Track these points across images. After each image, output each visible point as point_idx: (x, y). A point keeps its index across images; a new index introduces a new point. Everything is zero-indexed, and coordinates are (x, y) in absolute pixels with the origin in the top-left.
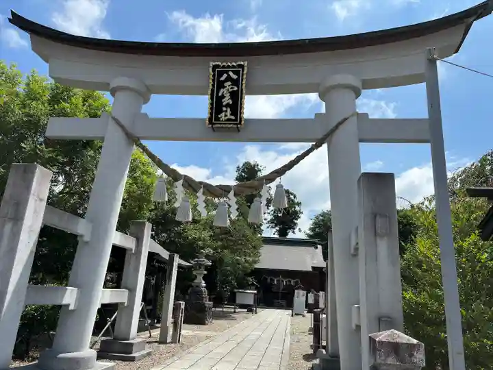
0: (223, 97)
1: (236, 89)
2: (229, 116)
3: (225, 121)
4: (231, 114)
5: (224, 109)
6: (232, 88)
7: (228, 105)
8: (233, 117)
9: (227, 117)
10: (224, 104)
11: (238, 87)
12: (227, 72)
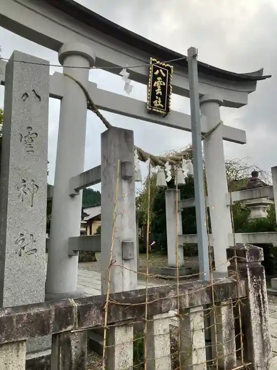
0: (156, 88)
1: (164, 84)
3: (157, 107)
4: (161, 103)
5: (157, 97)
6: (162, 83)
7: (159, 95)
8: (162, 105)
10: (157, 93)
11: (165, 82)
12: (159, 69)
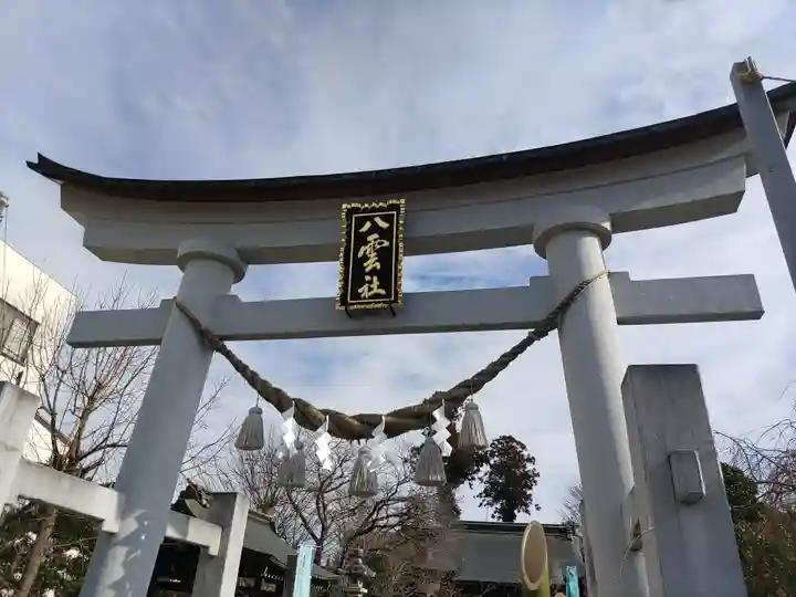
0: (365, 258)
1: (386, 244)
2: (375, 291)
3: (370, 298)
4: (379, 287)
5: (367, 278)
6: (379, 244)
7: (373, 272)
8: (383, 292)
9: (372, 292)
10: (367, 269)
11: (391, 241)
12: (371, 219)
